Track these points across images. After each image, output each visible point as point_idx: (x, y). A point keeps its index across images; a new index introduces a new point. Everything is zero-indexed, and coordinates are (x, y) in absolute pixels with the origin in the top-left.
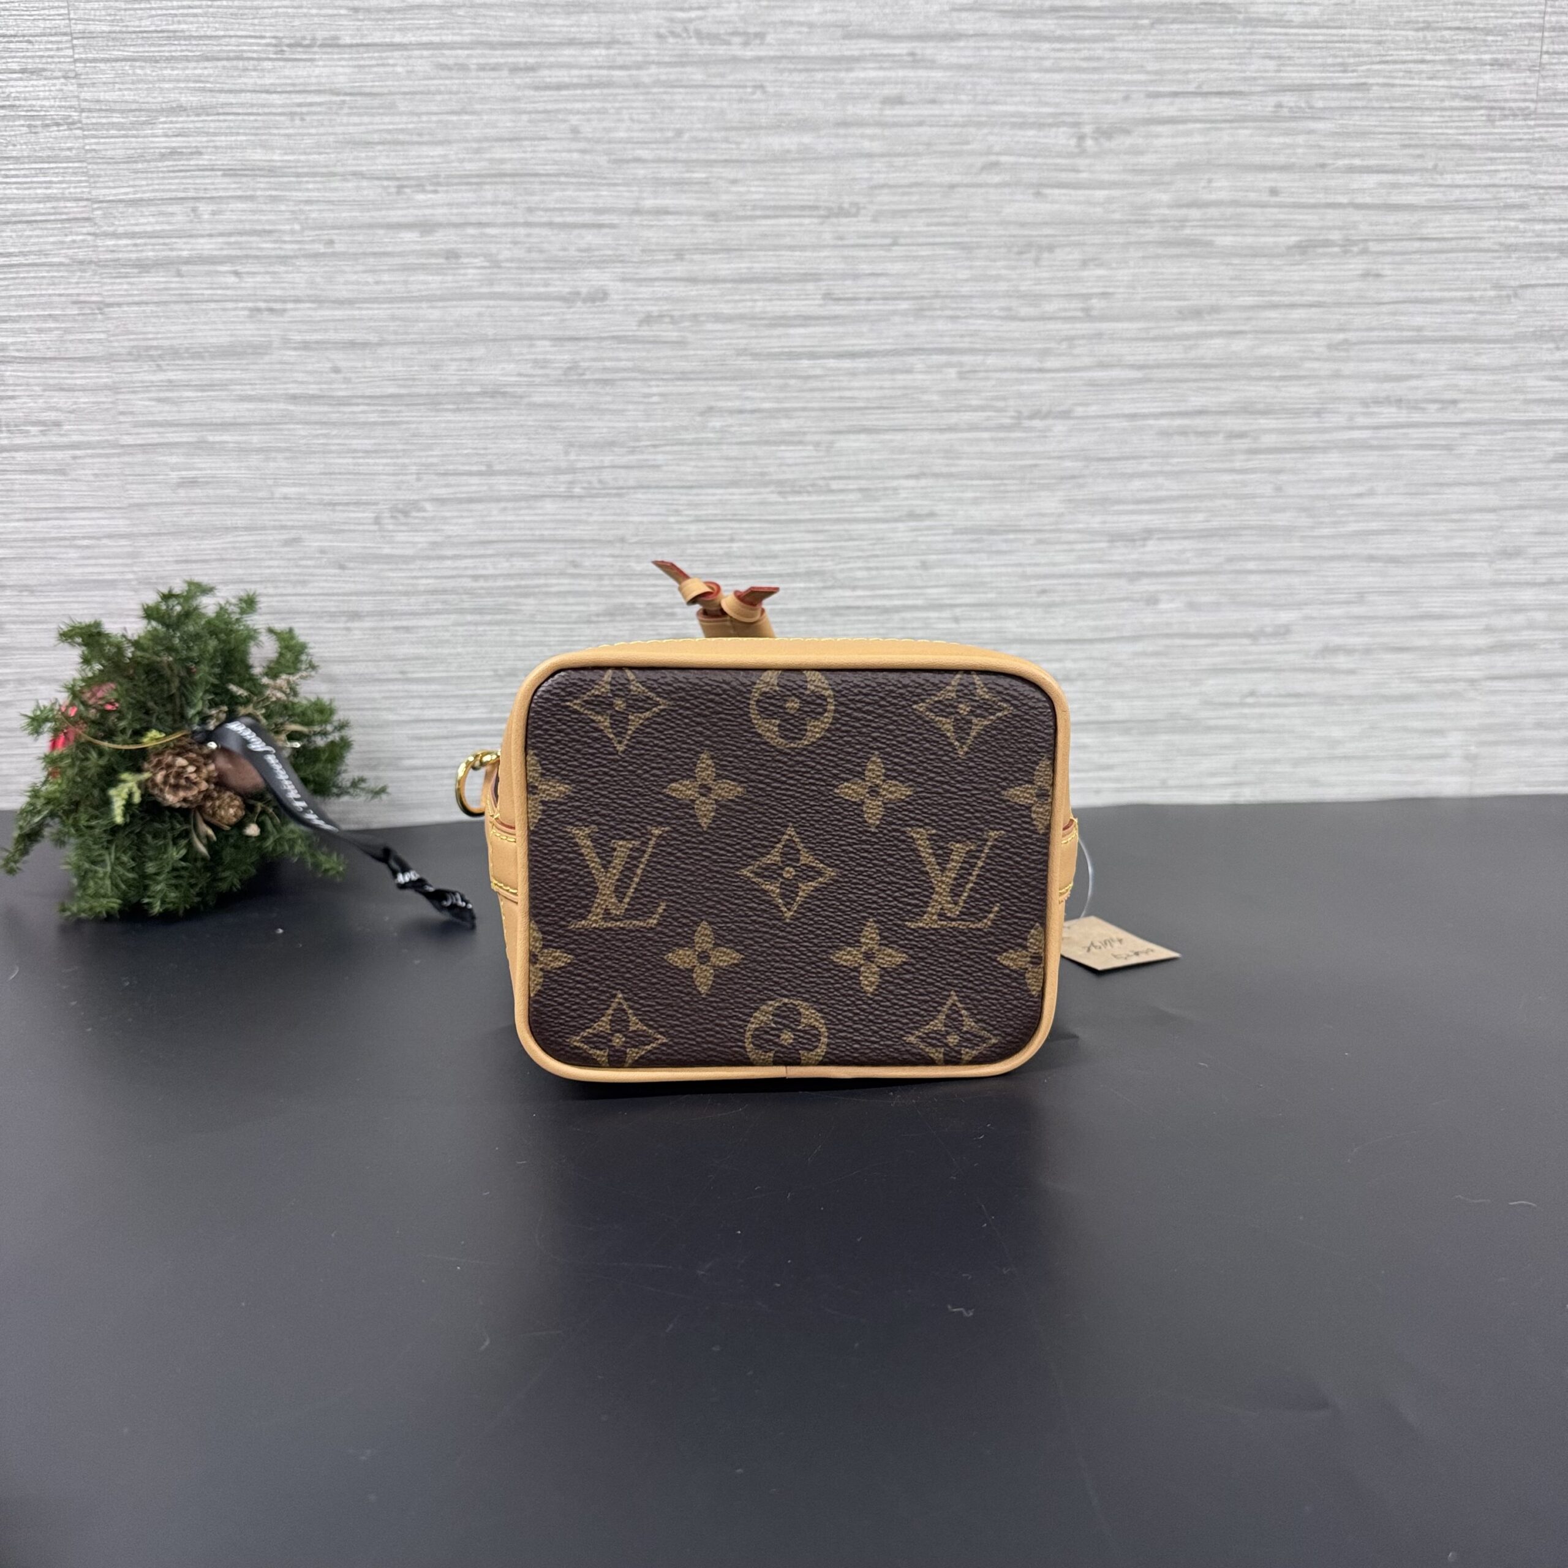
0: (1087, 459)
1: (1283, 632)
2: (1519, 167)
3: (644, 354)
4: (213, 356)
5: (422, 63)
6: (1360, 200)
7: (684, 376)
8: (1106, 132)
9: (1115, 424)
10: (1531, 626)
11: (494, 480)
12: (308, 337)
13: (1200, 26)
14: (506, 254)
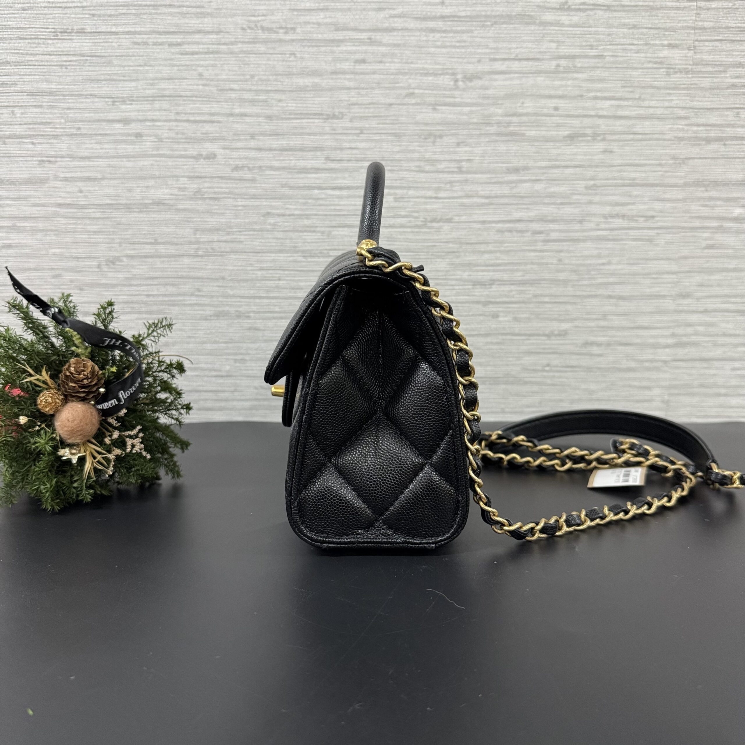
0: (460, 243)
1: (563, 334)
2: (683, 98)
3: (234, 185)
4: (21, 184)
5: (125, 41)
6: (601, 113)
7: (254, 197)
8: (469, 78)
9: (475, 226)
10: (696, 334)
11: (158, 247)
12: (67, 175)
13: (516, 26)
14: (166, 135)
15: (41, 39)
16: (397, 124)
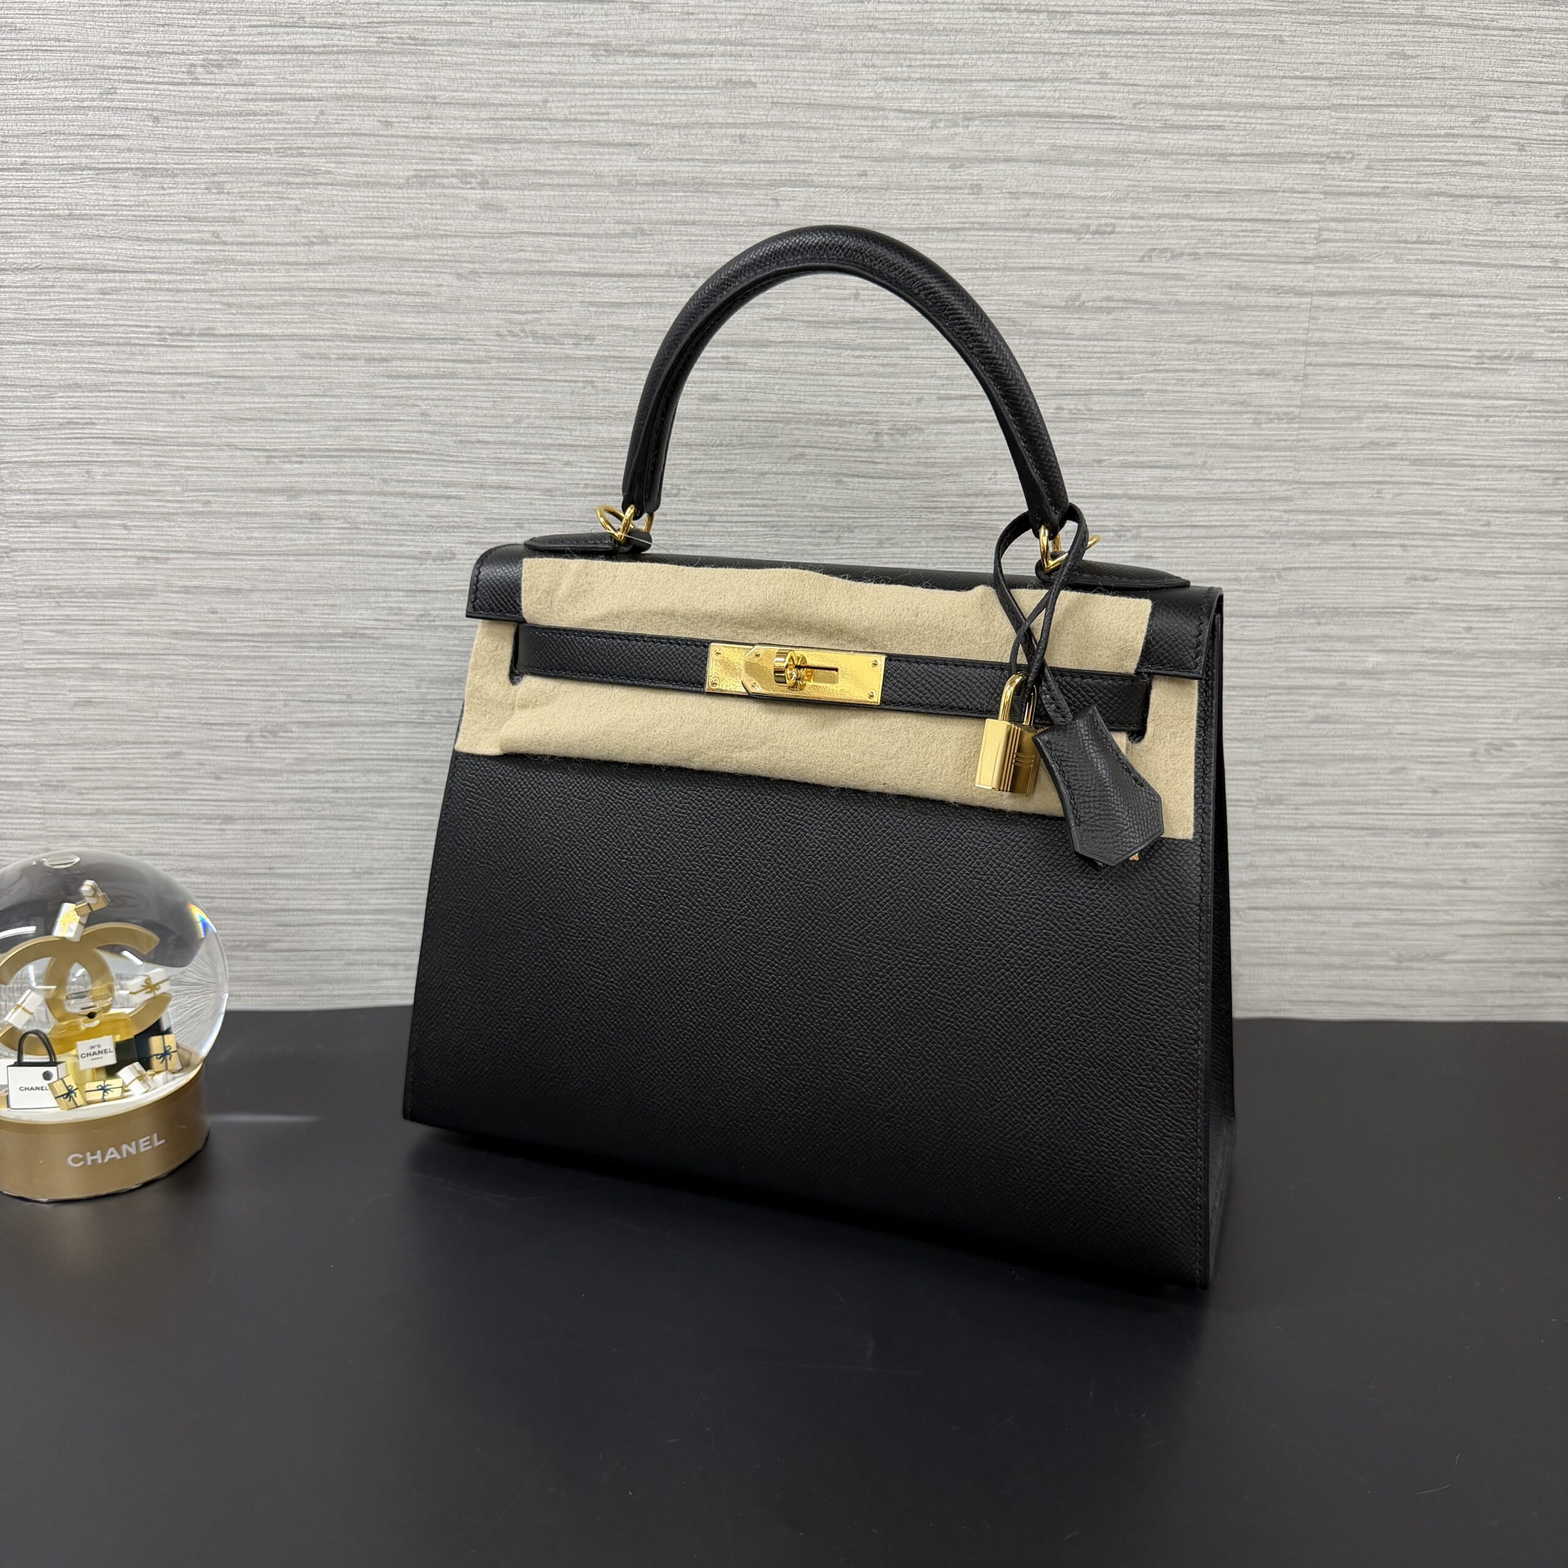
15: (135, 345)
16: (774, 505)
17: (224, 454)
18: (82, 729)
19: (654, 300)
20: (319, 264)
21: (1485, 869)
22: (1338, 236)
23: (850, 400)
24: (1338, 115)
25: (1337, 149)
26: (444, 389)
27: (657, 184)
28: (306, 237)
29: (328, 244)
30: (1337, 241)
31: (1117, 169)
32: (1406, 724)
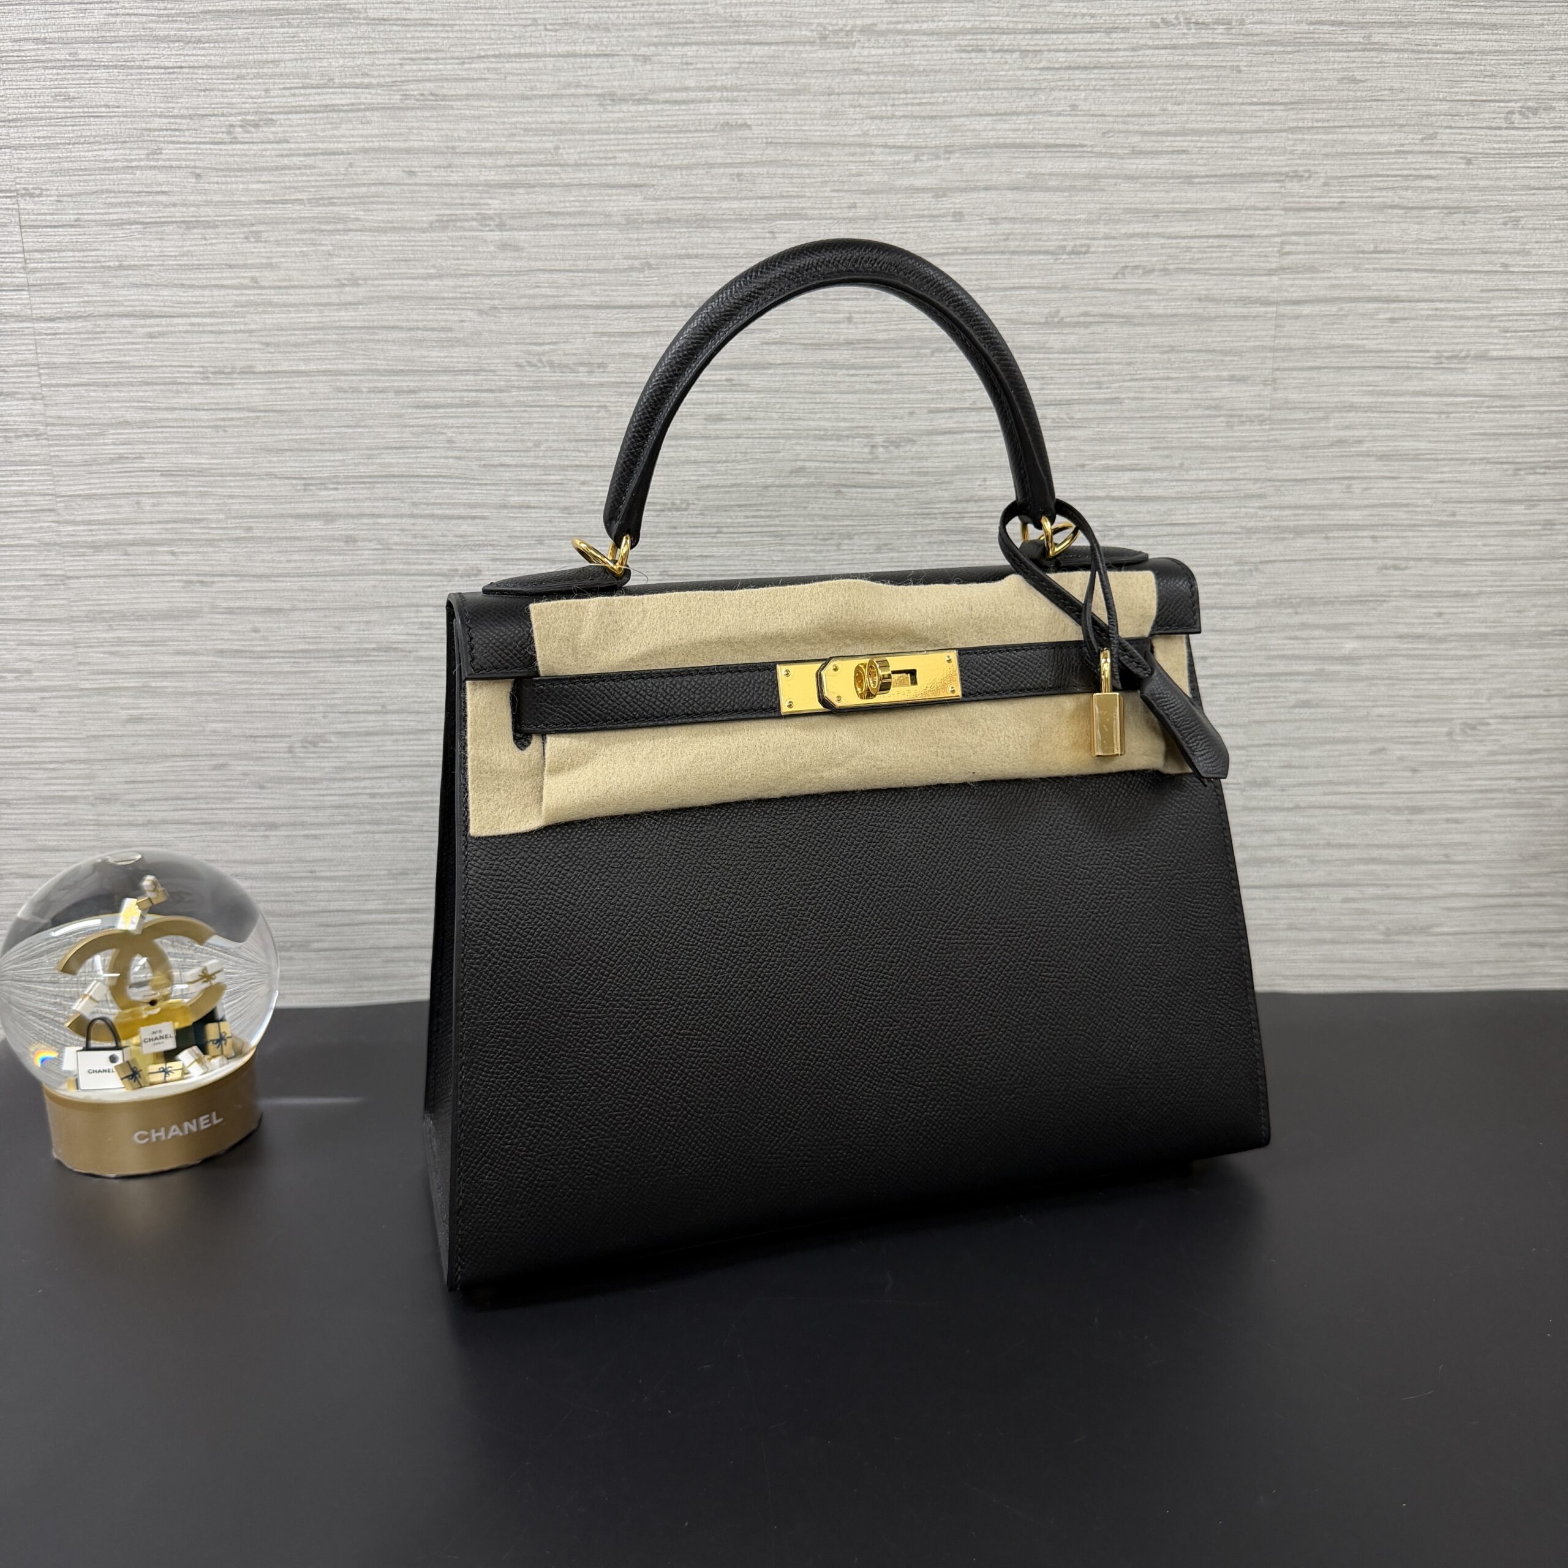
17: (264, 483)
18: (134, 744)
19: (662, 329)
20: (350, 304)
21: (1465, 844)
22: (1300, 248)
23: (846, 416)
24: (1295, 137)
25: (1296, 168)
26: (470, 417)
27: (663, 221)
28: (338, 280)
29: (358, 285)
30: (1298, 253)
31: (1089, 194)
32: (1383, 706)
